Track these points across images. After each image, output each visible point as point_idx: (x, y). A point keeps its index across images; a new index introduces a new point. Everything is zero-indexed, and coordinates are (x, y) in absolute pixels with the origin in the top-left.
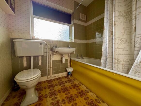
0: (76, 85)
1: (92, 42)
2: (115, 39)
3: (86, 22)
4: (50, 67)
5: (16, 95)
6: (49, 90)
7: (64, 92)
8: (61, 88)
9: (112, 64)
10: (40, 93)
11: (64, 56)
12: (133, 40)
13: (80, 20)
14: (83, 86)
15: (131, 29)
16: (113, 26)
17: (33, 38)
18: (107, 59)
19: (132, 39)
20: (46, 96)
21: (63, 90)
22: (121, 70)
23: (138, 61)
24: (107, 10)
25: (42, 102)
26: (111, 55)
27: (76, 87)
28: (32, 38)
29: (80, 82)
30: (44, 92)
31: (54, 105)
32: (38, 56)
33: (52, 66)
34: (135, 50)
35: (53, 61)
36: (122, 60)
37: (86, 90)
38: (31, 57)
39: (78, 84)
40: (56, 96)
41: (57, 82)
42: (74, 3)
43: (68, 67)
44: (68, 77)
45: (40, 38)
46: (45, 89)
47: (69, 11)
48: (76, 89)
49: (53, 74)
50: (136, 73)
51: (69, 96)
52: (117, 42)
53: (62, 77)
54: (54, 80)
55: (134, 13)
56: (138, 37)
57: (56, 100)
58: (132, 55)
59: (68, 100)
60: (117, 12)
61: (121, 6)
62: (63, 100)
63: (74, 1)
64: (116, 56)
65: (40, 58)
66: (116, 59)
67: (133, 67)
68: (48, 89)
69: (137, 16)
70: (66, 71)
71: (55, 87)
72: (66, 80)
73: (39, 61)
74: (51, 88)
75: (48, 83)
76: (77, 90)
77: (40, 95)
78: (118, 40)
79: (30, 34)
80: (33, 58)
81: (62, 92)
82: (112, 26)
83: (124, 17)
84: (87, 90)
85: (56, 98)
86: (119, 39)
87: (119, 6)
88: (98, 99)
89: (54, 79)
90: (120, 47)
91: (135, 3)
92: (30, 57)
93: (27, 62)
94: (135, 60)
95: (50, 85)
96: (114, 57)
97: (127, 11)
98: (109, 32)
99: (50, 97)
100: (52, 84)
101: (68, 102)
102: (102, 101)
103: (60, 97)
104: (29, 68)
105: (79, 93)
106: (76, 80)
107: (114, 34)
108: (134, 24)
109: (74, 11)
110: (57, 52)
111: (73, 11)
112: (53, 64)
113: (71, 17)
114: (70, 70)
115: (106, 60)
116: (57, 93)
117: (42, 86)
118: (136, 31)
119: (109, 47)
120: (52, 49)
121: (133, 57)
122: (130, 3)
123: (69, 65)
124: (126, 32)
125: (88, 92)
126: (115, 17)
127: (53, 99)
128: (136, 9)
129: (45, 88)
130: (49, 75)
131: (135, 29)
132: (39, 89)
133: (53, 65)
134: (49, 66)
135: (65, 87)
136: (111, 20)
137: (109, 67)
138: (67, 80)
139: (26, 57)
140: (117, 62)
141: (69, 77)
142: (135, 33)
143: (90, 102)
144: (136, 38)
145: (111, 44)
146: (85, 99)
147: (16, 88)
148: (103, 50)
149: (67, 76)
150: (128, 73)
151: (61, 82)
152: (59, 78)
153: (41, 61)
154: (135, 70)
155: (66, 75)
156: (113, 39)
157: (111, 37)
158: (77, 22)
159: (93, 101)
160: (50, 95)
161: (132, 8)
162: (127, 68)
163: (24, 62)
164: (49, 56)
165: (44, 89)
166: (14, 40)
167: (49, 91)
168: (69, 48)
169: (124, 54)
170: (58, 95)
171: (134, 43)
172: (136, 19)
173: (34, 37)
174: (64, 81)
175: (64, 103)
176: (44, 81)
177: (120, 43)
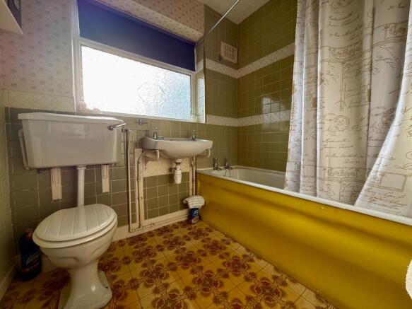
0: (215, 243)
1: (254, 123)
2: (322, 117)
3: (236, 66)
4: (137, 197)
5: (32, 292)
6: (140, 264)
7: (185, 266)
8: (176, 255)
9: (316, 181)
10: (114, 277)
11: (180, 163)
12: (366, 121)
13: (220, 59)
14: (235, 246)
15: (359, 94)
16: (317, 85)
17: (81, 108)
18: (302, 168)
19: (362, 119)
20: (134, 284)
21: (182, 262)
22: (337, 196)
23: (377, 171)
24: (302, 42)
25: (125, 303)
26: (312, 158)
27: (218, 250)
28: (78, 107)
29: (226, 236)
30: (125, 274)
31: (162, 306)
32: (99, 166)
33: (142, 195)
34: (369, 145)
35: (144, 179)
36: (338, 170)
37: (245, 256)
38: (78, 169)
39: (223, 240)
40: (163, 282)
41: (160, 240)
42: (203, 11)
43: (189, 196)
44: (191, 223)
45: (103, 109)
46: (128, 263)
47: (191, 31)
48: (218, 254)
49: (146, 219)
50: (372, 200)
51: (201, 275)
52: (327, 124)
53: (174, 225)
54: (151, 234)
55: (367, 55)
56: (377, 115)
57: (168, 291)
58: (362, 157)
59: (201, 287)
60: (326, 49)
61: (336, 34)
62: (187, 289)
63: (205, 6)
64: (324, 161)
65: (105, 171)
66: (325, 169)
67: (366, 186)
68: (137, 262)
69: (374, 64)
70: (186, 206)
71: (155, 254)
72: (185, 231)
73: (103, 180)
74: (146, 260)
75: (133, 246)
76: (221, 257)
77: (114, 282)
78: (330, 120)
79: (73, 98)
80: (86, 171)
81: (179, 267)
82: (315, 84)
83: (343, 63)
84: (248, 254)
85: (166, 286)
86: (333, 117)
87: (331, 35)
88: (279, 275)
89: (149, 233)
90: (333, 138)
91: (369, 31)
92: (74, 169)
93: (62, 184)
94: (370, 169)
95: (142, 249)
96: (320, 163)
97: (349, 49)
98: (306, 100)
99: (147, 286)
100: (145, 247)
101: (203, 294)
102: (290, 280)
103: (177, 281)
104: (73, 204)
105: (229, 265)
106: (214, 230)
107: (321, 105)
108: (367, 82)
109: (205, 35)
110: (160, 151)
111: (202, 35)
112: (144, 186)
113: (195, 51)
114: (196, 202)
115: (299, 172)
116: (165, 270)
117: (114, 256)
118: (372, 99)
119: (306, 139)
120: (141, 144)
121: (365, 163)
122: (356, 30)
123: (191, 187)
124: (347, 101)
125: (252, 260)
126: (322, 61)
127: (156, 291)
128: (372, 47)
129: (127, 261)
130: (134, 221)
131: (370, 95)
132: (108, 265)
133: (144, 191)
134: (133, 193)
135: (186, 252)
136: (313, 70)
137: (308, 188)
138: (189, 233)
139: (60, 169)
140: (327, 175)
141: (194, 224)
142: (370, 104)
143: (260, 285)
144: (371, 117)
145: (313, 130)
146: (247, 279)
147: (28, 270)
148: (290, 146)
149: (188, 221)
150: (353, 203)
151: (171, 239)
152: (165, 227)
153: (108, 179)
154: (370, 194)
155: (184, 219)
156: (318, 117)
157: (313, 112)
158: (212, 65)
159: (267, 281)
160: (147, 278)
161: (362, 43)
162: (350, 189)
163: (54, 186)
164: (133, 164)
165: (124, 263)
166: (20, 116)
167: (142, 269)
168: (193, 140)
169: (343, 156)
170: (171, 276)
171: (366, 128)
172: (371, 70)
173: (85, 105)
174: (181, 235)
175: (193, 297)
176: (121, 241)
177: (334, 129)
